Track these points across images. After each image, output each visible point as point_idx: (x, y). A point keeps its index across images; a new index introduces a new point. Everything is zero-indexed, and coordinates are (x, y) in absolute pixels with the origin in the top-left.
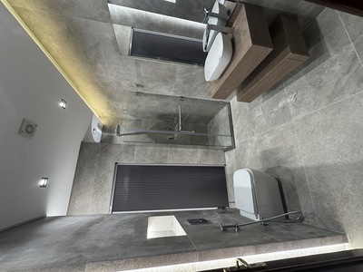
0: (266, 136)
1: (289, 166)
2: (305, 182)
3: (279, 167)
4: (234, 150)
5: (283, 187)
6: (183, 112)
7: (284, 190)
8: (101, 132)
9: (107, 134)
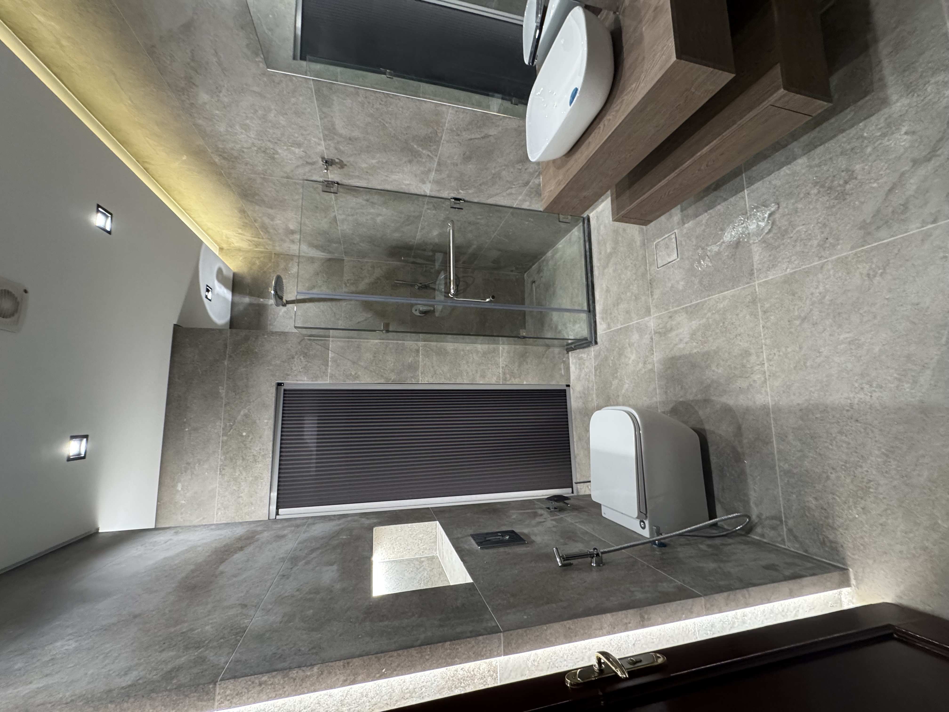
0: (682, 318)
1: (731, 402)
2: (767, 442)
3: (707, 401)
4: (593, 350)
5: (712, 450)
6: (460, 240)
7: (713, 459)
8: (227, 294)
9: (247, 300)
